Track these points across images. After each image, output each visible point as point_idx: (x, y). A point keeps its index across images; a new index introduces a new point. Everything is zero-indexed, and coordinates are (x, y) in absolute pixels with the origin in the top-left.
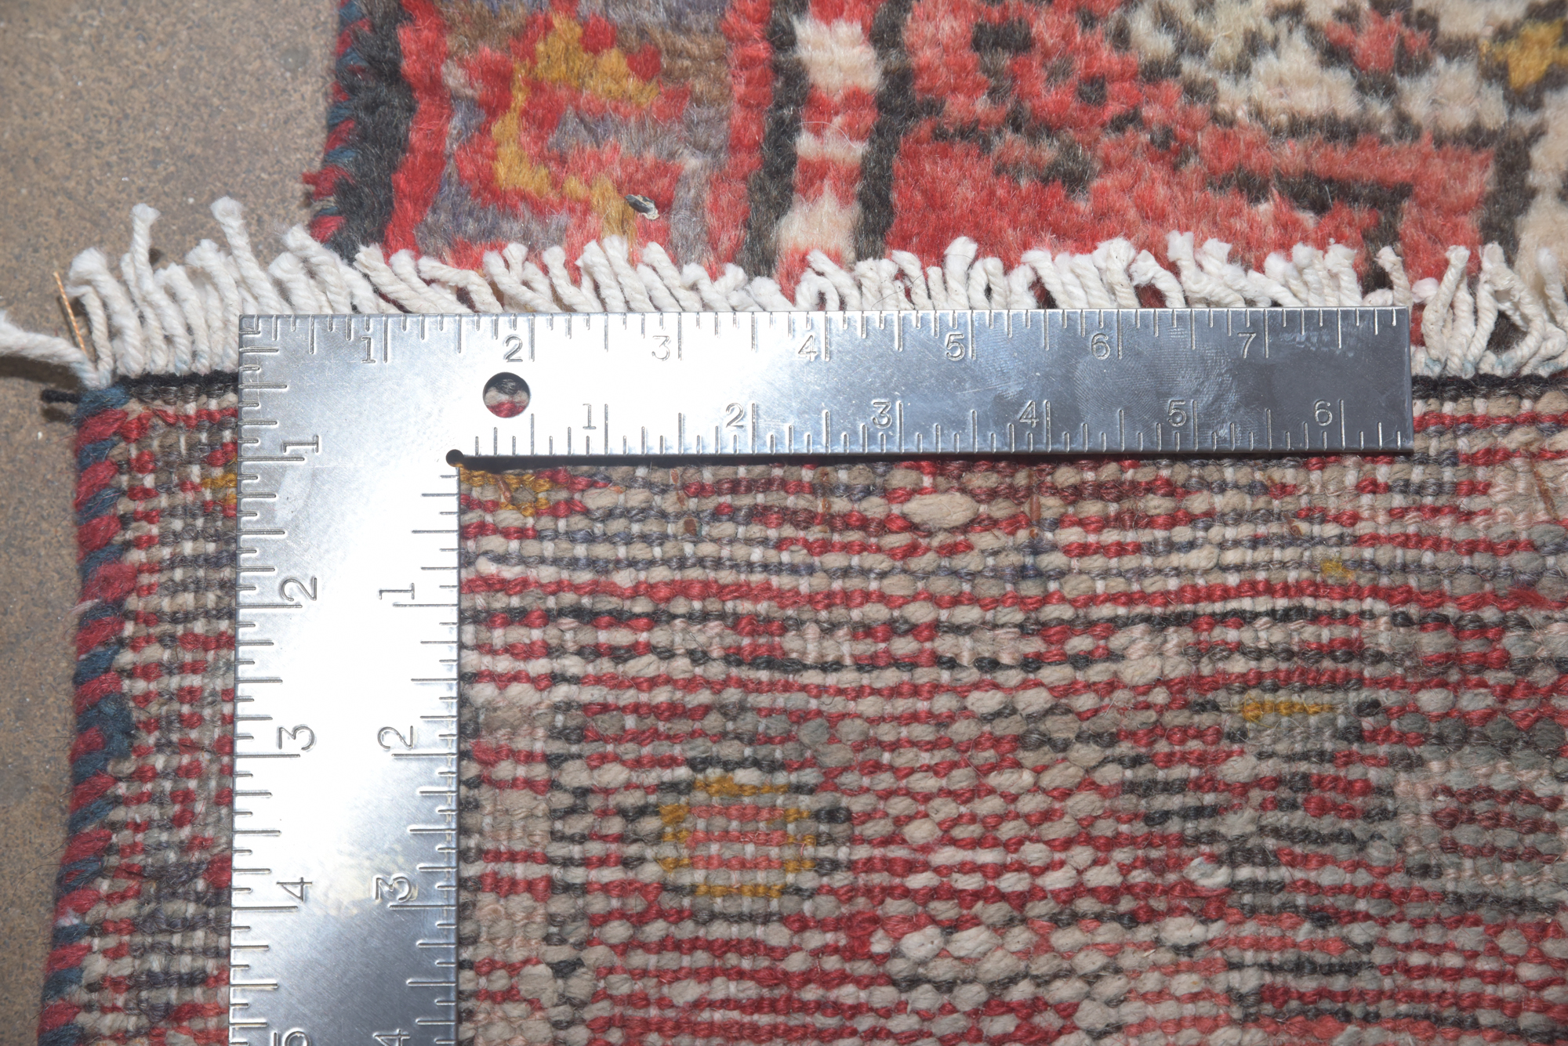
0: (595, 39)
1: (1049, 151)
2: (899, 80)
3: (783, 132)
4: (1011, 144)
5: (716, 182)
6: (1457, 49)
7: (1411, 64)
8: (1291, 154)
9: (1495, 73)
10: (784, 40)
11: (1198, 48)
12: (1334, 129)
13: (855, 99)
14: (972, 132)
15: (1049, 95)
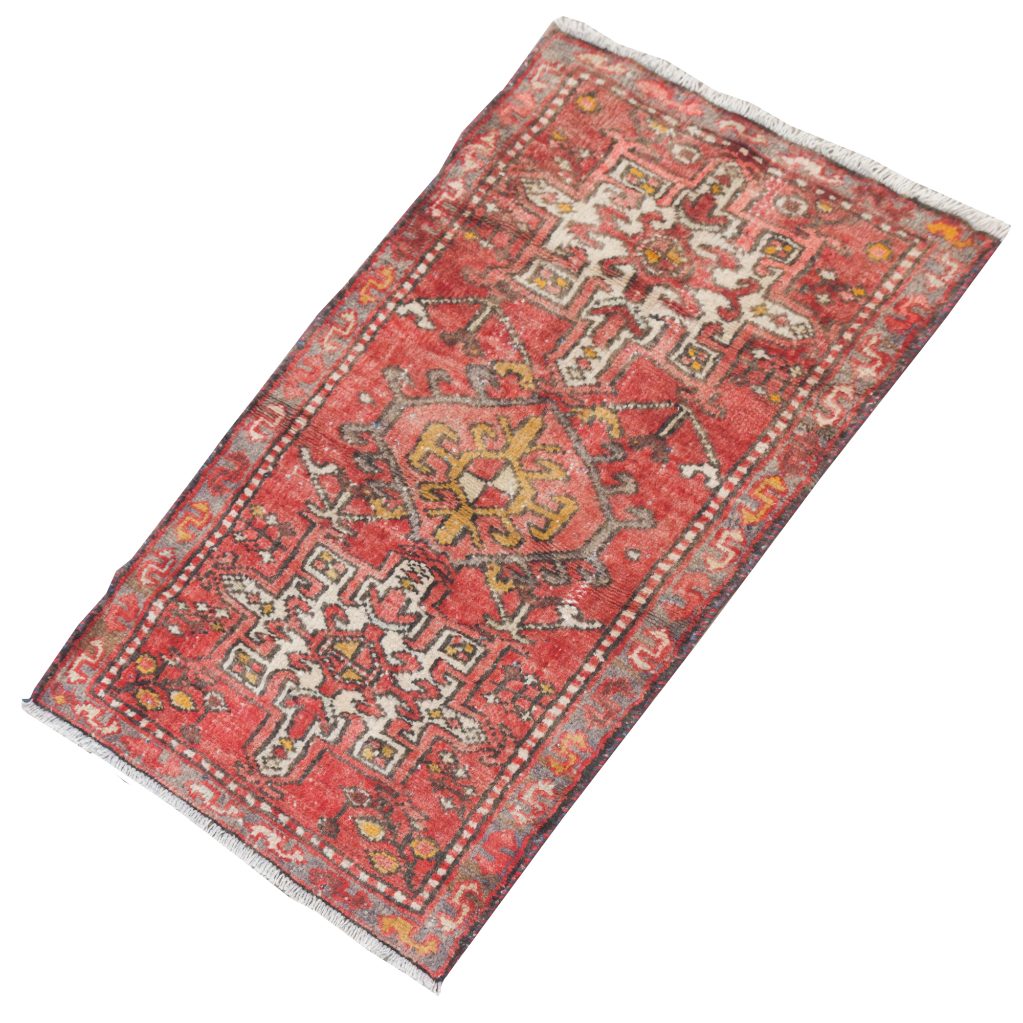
0: (554, 770)
1: (504, 730)
2: (517, 747)
3: (536, 748)
4: (507, 733)
5: (548, 745)
6: (444, 718)
7: (452, 719)
8: (474, 715)
9: (442, 714)
10: (529, 760)
11: (477, 733)
12: (465, 715)
13: (524, 748)
14: (511, 736)
15: (500, 737)
